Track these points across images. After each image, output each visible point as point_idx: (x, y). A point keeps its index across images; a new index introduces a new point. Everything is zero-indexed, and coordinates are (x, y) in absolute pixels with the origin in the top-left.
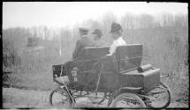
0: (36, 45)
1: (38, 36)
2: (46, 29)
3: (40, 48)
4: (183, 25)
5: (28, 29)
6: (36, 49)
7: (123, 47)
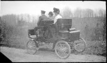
1: (24, 20)
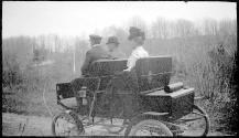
0: (44, 59)
2: (56, 38)
3: (49, 62)
4: (230, 33)
5: (34, 39)
6: (44, 63)
7: (145, 59)
